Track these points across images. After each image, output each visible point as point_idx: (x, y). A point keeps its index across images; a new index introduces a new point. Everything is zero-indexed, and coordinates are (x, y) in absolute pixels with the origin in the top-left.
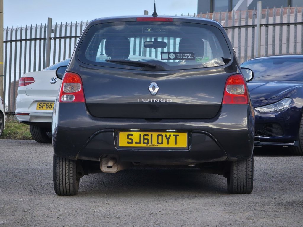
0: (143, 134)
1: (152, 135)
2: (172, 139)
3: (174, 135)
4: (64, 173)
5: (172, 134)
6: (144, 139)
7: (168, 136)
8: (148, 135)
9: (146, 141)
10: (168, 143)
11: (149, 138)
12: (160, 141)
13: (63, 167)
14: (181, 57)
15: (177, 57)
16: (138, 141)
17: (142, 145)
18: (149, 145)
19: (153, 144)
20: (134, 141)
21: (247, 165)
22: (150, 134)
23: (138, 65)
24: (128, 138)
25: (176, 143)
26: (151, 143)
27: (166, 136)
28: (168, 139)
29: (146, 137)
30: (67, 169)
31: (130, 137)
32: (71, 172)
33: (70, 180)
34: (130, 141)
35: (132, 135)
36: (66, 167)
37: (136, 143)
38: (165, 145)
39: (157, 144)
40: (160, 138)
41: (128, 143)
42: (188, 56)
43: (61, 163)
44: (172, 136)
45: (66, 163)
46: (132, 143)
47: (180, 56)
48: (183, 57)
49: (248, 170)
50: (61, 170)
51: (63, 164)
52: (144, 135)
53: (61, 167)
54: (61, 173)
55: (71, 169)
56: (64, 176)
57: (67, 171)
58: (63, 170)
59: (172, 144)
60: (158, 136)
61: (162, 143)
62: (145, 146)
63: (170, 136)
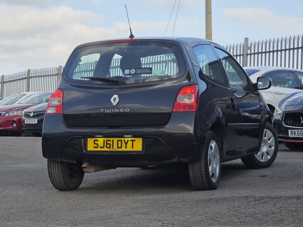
0: (106, 139)
1: (113, 141)
2: (130, 143)
3: (131, 140)
4: (55, 173)
5: (130, 139)
6: (107, 144)
7: (126, 142)
8: (110, 141)
9: (108, 146)
10: (126, 148)
11: (111, 143)
12: (120, 146)
13: (53, 168)
14: (141, 72)
15: (137, 72)
16: (102, 146)
17: (105, 149)
18: (111, 149)
19: (114, 148)
20: (99, 146)
21: (200, 166)
22: (111, 139)
23: (105, 81)
24: (95, 143)
25: (133, 148)
26: (113, 147)
27: (124, 141)
28: (126, 144)
29: (108, 142)
30: (56, 169)
31: (96, 142)
32: (60, 172)
33: (61, 178)
34: (96, 146)
35: (98, 141)
36: (55, 168)
37: (101, 147)
38: (123, 149)
39: (117, 148)
40: (120, 142)
41: (94, 147)
42: (146, 71)
43: (52, 164)
44: (129, 141)
45: (55, 164)
46: (97, 147)
47: (139, 71)
48: (142, 72)
49: (201, 170)
50: (52, 170)
51: (53, 164)
52: (107, 141)
53: (52, 167)
54: (52, 172)
55: (59, 169)
56: (55, 175)
57: (57, 171)
58: (53, 170)
59: (129, 148)
60: (118, 141)
61: (121, 147)
62: (108, 150)
63: (128, 141)
